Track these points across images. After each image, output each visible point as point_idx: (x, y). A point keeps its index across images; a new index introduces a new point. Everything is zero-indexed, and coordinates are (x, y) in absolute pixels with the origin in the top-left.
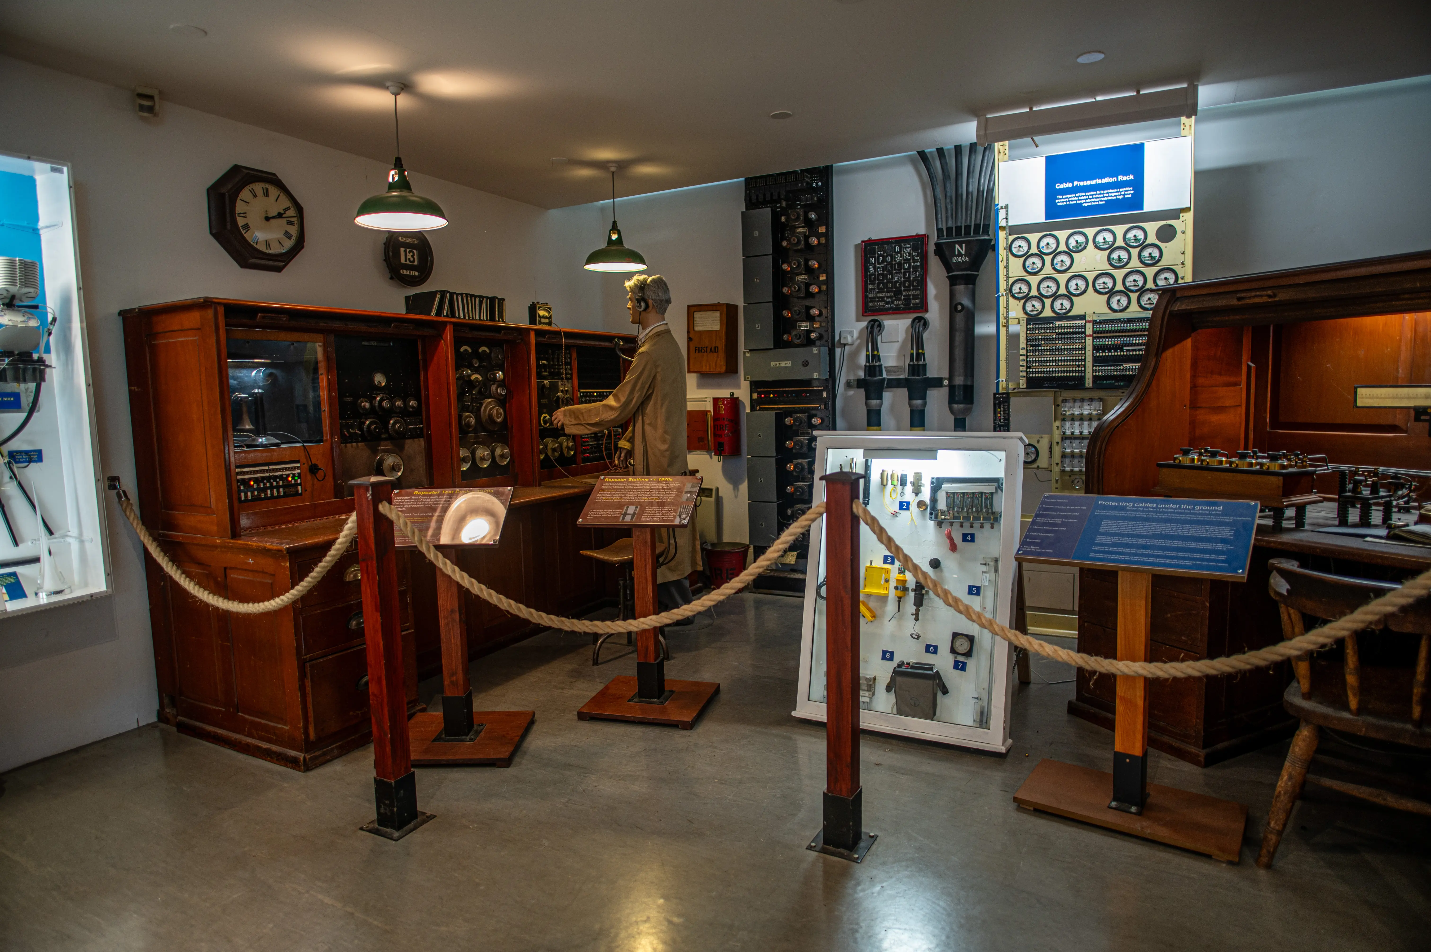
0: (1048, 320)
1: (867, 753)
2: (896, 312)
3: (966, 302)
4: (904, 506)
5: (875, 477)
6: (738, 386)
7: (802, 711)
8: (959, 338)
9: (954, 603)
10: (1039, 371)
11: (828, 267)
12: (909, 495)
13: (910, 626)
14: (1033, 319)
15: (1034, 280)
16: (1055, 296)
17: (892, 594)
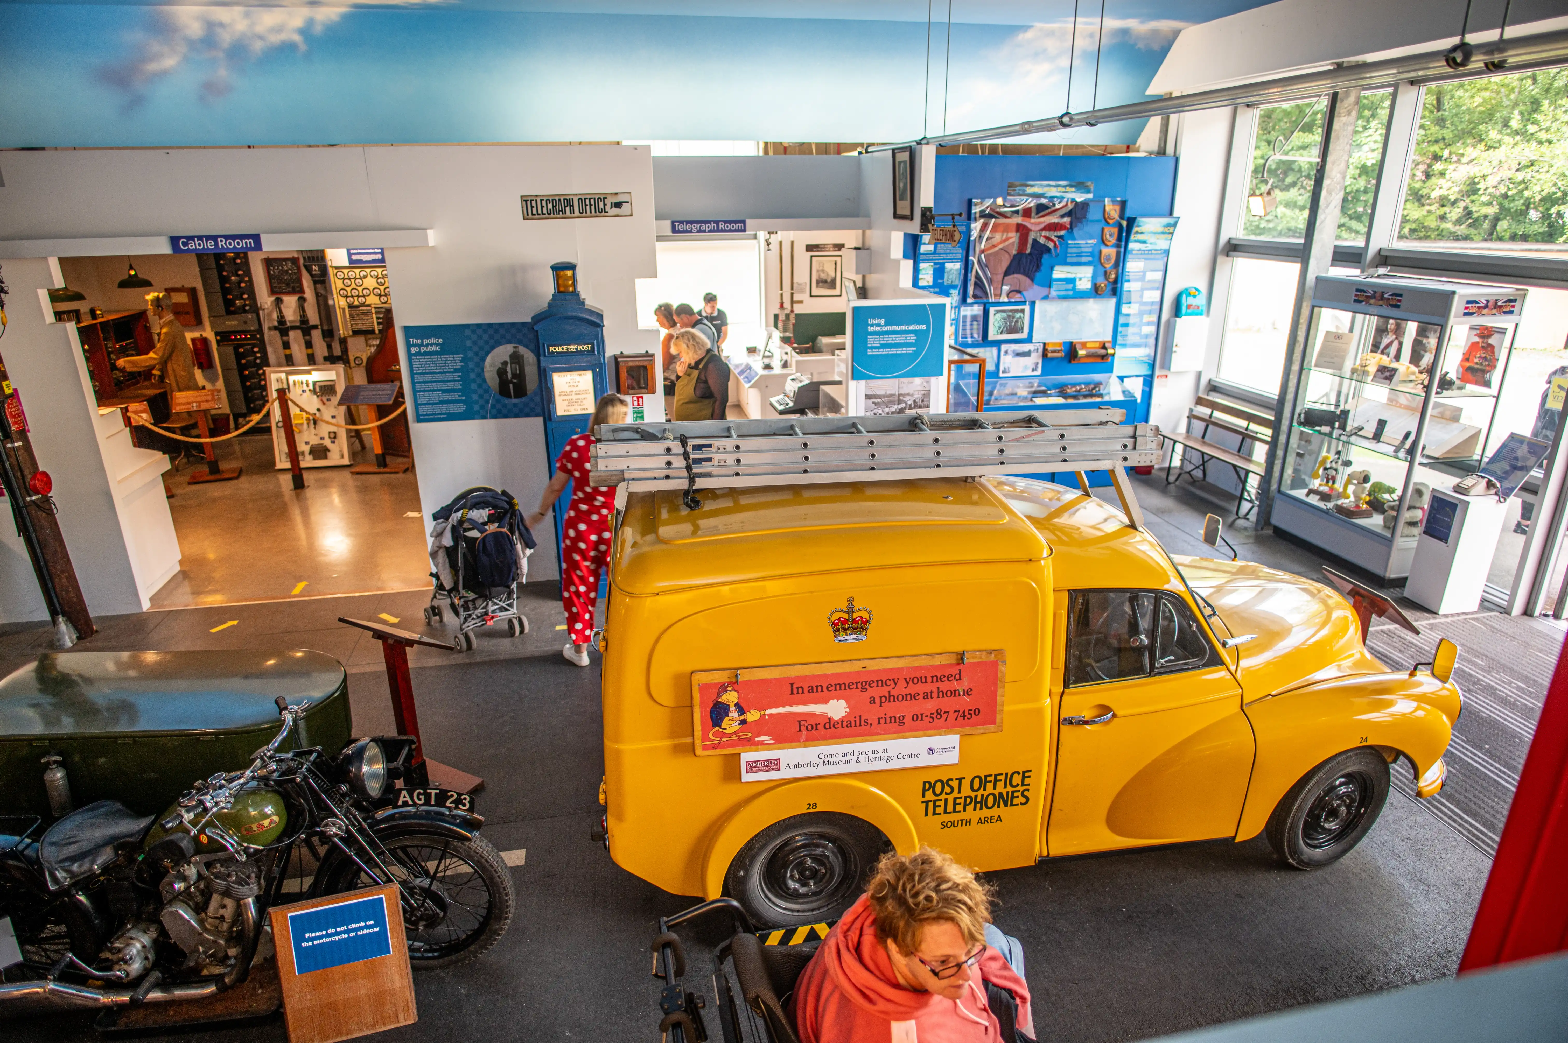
0: (357, 307)
1: (306, 475)
2: (288, 293)
3: (323, 292)
4: (304, 391)
5: (291, 383)
6: (204, 330)
7: (279, 466)
8: (322, 308)
9: (328, 423)
10: (356, 328)
11: (248, 273)
12: (305, 388)
13: (313, 431)
14: (351, 306)
15: (349, 289)
16: (358, 296)
17: (305, 422)
